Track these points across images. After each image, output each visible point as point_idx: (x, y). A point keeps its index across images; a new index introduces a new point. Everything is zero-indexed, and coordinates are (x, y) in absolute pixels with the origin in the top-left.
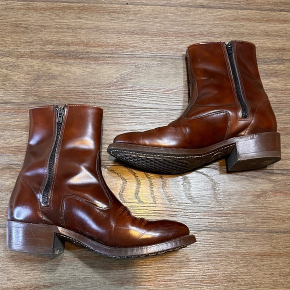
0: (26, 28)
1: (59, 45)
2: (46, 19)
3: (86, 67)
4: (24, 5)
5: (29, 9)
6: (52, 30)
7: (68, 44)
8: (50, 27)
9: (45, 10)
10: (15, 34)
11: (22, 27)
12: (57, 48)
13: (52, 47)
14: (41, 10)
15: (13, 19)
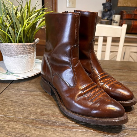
0: (21, 104)
1: (42, 115)
2: (37, 100)
3: (61, 133)
4: (25, 93)
5: (28, 95)
6: (39, 106)
7: (49, 115)
8: (38, 104)
9: (38, 95)
10: (12, 107)
11: (19, 103)
12: (39, 117)
13: (36, 116)
14: (35, 96)
15: (15, 99)
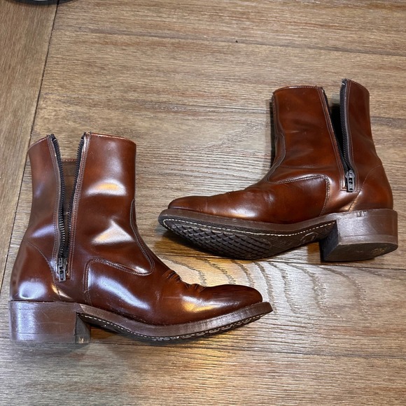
0: (103, 68)
1: (146, 93)
2: (129, 58)
3: (182, 124)
4: (100, 38)
5: (107, 43)
6: (137, 72)
7: (158, 92)
8: (133, 68)
9: (128, 45)
10: (87, 76)
11: (96, 66)
12: (142, 97)
13: (136, 95)
14: (122, 45)
15: (85, 56)
